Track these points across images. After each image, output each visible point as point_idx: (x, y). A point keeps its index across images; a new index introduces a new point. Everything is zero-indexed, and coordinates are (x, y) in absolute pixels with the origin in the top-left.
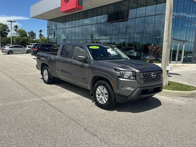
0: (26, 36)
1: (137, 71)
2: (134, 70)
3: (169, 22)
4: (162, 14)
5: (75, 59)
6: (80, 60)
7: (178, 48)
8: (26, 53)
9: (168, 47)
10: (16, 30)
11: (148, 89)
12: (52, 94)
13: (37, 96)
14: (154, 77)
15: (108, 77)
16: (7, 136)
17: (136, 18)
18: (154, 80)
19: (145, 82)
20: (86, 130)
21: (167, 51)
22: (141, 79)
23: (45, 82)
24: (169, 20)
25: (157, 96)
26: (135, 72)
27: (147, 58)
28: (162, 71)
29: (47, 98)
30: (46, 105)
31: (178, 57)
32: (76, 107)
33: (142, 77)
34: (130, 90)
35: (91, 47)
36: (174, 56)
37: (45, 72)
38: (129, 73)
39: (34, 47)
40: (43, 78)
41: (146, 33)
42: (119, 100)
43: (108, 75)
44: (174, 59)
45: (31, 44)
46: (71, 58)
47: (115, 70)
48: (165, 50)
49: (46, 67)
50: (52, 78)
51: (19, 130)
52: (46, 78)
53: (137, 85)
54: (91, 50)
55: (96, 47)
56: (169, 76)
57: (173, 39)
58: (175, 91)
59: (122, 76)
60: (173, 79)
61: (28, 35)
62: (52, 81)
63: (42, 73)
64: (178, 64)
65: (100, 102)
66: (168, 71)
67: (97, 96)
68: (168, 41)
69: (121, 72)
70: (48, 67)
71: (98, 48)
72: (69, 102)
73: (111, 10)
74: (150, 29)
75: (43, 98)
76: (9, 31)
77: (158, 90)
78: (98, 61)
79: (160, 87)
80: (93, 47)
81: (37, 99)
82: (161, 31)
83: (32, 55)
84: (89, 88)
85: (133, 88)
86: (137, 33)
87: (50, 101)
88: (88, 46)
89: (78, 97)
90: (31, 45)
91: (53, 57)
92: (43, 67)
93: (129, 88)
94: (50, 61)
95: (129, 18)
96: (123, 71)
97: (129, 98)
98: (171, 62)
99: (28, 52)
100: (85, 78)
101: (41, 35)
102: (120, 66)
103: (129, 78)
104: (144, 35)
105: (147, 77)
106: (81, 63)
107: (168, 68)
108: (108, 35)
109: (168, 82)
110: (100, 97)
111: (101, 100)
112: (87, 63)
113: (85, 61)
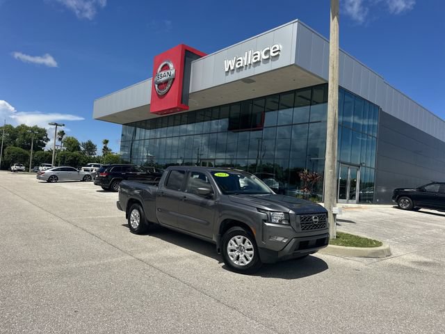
0: (79, 149)
1: (291, 212)
2: (287, 210)
4: (320, 122)
5: (191, 192)
6: (201, 194)
7: (349, 177)
8: (81, 181)
9: (334, 177)
10: (60, 139)
11: (308, 241)
12: (151, 250)
13: (126, 252)
14: (316, 222)
15: (247, 220)
16: (103, 308)
17: (277, 126)
18: (316, 226)
19: (303, 229)
20: (219, 301)
21: (332, 183)
22: (298, 226)
23: (133, 231)
25: (320, 254)
26: (288, 213)
27: (297, 192)
28: (327, 213)
29: (143, 256)
30: (147, 267)
31: (350, 192)
32: (195, 270)
33: (299, 221)
34: (281, 242)
35: (216, 174)
36: (343, 191)
37: (135, 213)
38: (279, 216)
39: (101, 171)
40: (129, 226)
41: (295, 150)
42: (264, 258)
43: (247, 218)
44: (343, 196)
45: (89, 164)
46: (183, 191)
47: (258, 209)
48: (329, 182)
49: (136, 205)
50: (147, 224)
51: (117, 300)
52: (136, 223)
53: (292, 234)
54: (217, 179)
55: (224, 174)
56: (337, 224)
57: (339, 162)
58: (348, 248)
59: (269, 220)
60: (343, 229)
61: (82, 148)
62: (146, 228)
63: (128, 216)
64: (349, 205)
65: (235, 262)
66: (335, 215)
67: (229, 253)
68: (332, 167)
69: (268, 213)
70: (142, 206)
71: (227, 175)
72: (181, 262)
73: (236, 111)
74: (301, 144)
75: (138, 256)
76: (48, 140)
77: (323, 242)
78: (230, 196)
79: (325, 239)
80: (219, 173)
81: (128, 258)
82: (318, 149)
83: (95, 184)
84: (214, 239)
85: (286, 238)
86: (279, 150)
87: (150, 260)
88: (213, 173)
89: (194, 256)
90: (90, 166)
91: (151, 189)
92: (129, 205)
93: (280, 239)
94: (144, 193)
95: (265, 126)
96: (272, 211)
97: (280, 255)
98: (339, 200)
99: (86, 179)
100: (208, 223)
101: (105, 149)
102: (267, 204)
103: (280, 222)
104: (291, 152)
105: (306, 223)
106: (201, 199)
107: (335, 210)
108: (230, 151)
109: (337, 233)
110: (236, 254)
111: (238, 258)
112: (213, 199)
113: (209, 196)
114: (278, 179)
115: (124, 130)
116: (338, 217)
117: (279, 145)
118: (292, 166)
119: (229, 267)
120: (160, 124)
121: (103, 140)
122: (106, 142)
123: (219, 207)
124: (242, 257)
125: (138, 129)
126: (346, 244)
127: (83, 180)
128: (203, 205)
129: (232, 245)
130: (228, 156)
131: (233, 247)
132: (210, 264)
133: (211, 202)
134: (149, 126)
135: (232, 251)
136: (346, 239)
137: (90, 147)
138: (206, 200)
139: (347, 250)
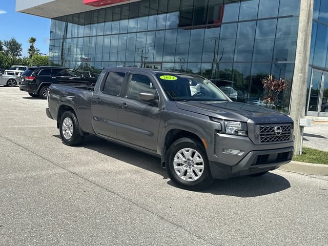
1: (249, 121)
2: (245, 119)
3: (306, 35)
4: (292, 16)
5: (131, 98)
6: (144, 101)
7: (322, 84)
8: (5, 86)
9: (303, 82)
11: (268, 155)
12: (87, 164)
13: (58, 165)
14: (278, 133)
15: (196, 130)
16: (31, 223)
17: (238, 22)
18: (279, 138)
19: (263, 141)
20: (162, 218)
21: (302, 89)
22: (257, 138)
23: (65, 142)
24: (306, 31)
25: (280, 171)
26: (246, 122)
28: (292, 123)
29: (77, 169)
30: (81, 181)
31: (323, 104)
32: (136, 185)
33: (258, 132)
34: (237, 155)
35: (162, 77)
37: (67, 122)
38: (235, 126)
39: (27, 75)
40: (61, 136)
41: (259, 52)
42: (216, 173)
44: (313, 109)
45: (13, 66)
46: (123, 96)
47: (211, 118)
48: (297, 88)
49: (68, 112)
50: (81, 134)
51: (47, 215)
52: (69, 134)
53: (249, 147)
54: (164, 83)
55: (172, 77)
56: (304, 139)
57: (312, 66)
58: (315, 165)
59: (222, 130)
60: (311, 144)
61: (5, 48)
62: (81, 139)
63: (60, 126)
64: (320, 118)
65: (182, 178)
66: (302, 127)
67: (176, 167)
68: (303, 70)
69: (222, 122)
70: (74, 114)
71: (175, 78)
72: (120, 177)
73: (188, 3)
74: (266, 45)
75: (71, 169)
77: (285, 157)
78: (178, 102)
79: (288, 152)
80: (166, 76)
81: (60, 171)
82: (287, 50)
83: (22, 90)
84: (159, 152)
85: (242, 151)
86: (241, 52)
87: (86, 173)
88: (158, 75)
89: (135, 170)
90: (15, 69)
91: (86, 94)
92: (61, 112)
93: (235, 152)
94: (78, 100)
95: (223, 22)
96: (225, 120)
97: (235, 171)
98: (309, 112)
99: (10, 83)
100: (152, 135)
101: (32, 49)
103: (236, 133)
104: (254, 55)
105: (266, 133)
106: (144, 106)
107: (303, 122)
108: (179, 54)
109: (303, 148)
110: (183, 168)
111: (185, 173)
112: (157, 106)
113: (153, 102)
114: (236, 88)
115: (54, 25)
116: (306, 130)
117: (240, 47)
118: (254, 72)
119: (176, 183)
120: (96, 19)
121: (29, 39)
122: (33, 40)
123: (164, 116)
124: (190, 172)
125: (70, 25)
126: (313, 161)
127: (7, 85)
128: (145, 113)
129: (178, 158)
130: (177, 59)
131: (180, 161)
132: (154, 179)
133: (156, 110)
134: (82, 21)
135: (179, 165)
136: (314, 155)
137: (15, 47)
138: (149, 107)
139: (314, 167)
